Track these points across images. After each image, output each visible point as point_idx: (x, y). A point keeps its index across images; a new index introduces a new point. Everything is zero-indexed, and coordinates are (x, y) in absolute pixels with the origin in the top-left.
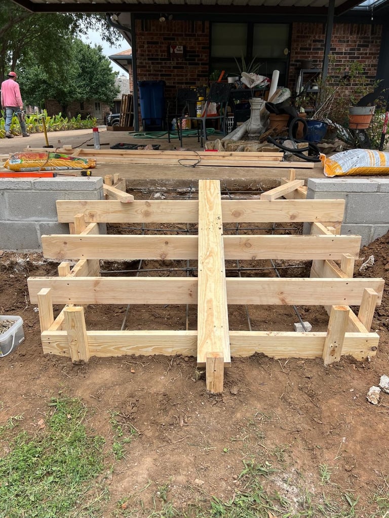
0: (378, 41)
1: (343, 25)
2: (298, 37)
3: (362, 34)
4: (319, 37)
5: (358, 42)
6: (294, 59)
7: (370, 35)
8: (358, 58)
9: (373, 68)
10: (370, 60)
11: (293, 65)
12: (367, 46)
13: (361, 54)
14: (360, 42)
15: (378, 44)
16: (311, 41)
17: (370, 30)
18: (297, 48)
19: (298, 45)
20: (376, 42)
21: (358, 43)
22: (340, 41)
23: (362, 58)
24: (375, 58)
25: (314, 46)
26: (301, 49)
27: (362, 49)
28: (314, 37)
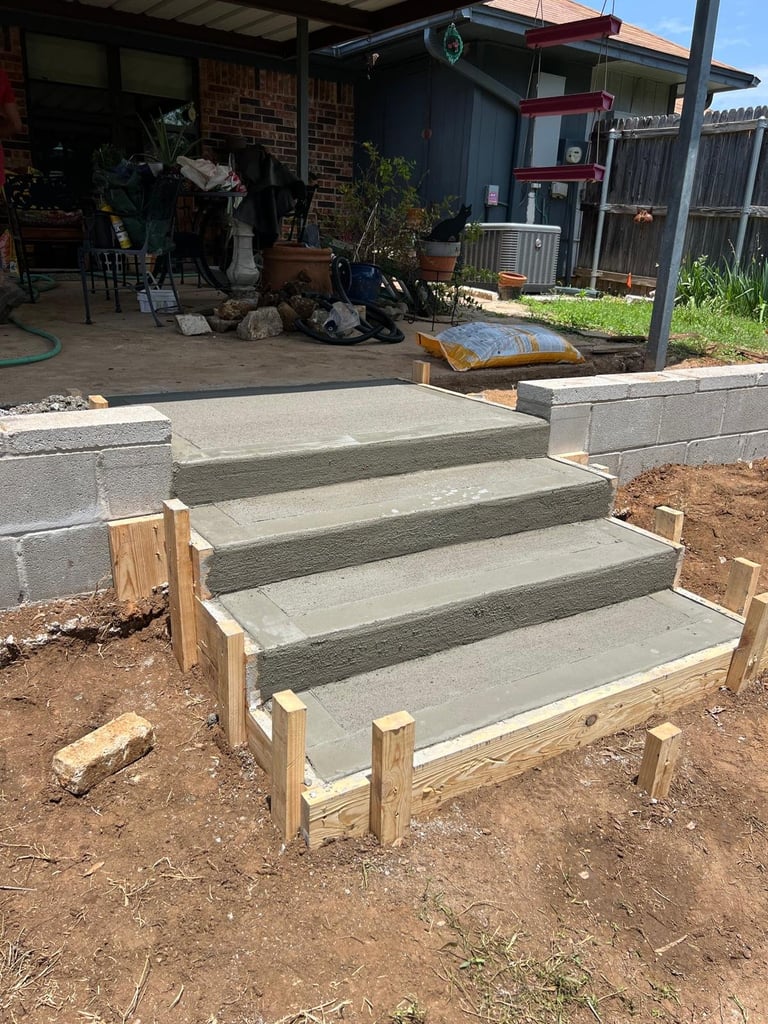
0: (350, 114)
1: (289, 76)
2: (211, 88)
3: (322, 99)
4: (251, 93)
5: (318, 113)
6: (209, 131)
7: (335, 103)
8: (321, 142)
9: (346, 163)
10: (341, 148)
11: (208, 142)
12: (333, 122)
13: (325, 135)
14: (321, 113)
15: (350, 119)
16: (237, 99)
17: (335, 93)
18: (212, 111)
19: (212, 104)
20: (347, 117)
21: (317, 115)
22: (287, 107)
23: (328, 142)
24: (347, 144)
25: (243, 109)
26: (220, 112)
27: (325, 126)
28: (242, 92)
